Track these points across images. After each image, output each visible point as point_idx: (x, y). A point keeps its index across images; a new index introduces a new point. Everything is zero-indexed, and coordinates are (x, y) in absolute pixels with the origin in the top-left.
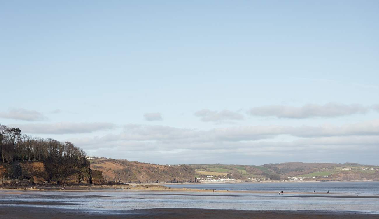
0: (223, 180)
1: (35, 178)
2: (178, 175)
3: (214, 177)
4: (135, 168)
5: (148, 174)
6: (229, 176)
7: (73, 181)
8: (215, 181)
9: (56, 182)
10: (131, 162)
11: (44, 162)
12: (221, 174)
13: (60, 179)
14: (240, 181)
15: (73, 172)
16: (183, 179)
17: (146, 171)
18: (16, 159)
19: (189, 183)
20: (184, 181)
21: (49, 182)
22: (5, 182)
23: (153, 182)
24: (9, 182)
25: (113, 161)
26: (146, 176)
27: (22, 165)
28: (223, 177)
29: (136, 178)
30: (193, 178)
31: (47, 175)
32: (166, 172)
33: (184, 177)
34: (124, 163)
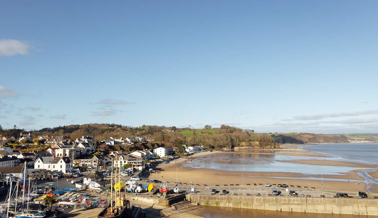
0: (362, 141)
1: (256, 146)
2: (339, 140)
3: (359, 140)
4: (318, 137)
5: (324, 139)
6: (366, 140)
7: (268, 147)
8: (359, 142)
9: (262, 148)
10: (317, 134)
11: (259, 141)
12: (362, 139)
13: (264, 147)
14: (371, 142)
15: (268, 145)
16: (341, 141)
17: (323, 138)
18: (250, 140)
19: (344, 143)
20: (341, 142)
21: (260, 147)
22: (246, 148)
23: (326, 142)
24: (247, 148)
25: (309, 134)
26: (323, 140)
27: (252, 142)
28: (363, 140)
29: (318, 141)
30: (347, 141)
31: (260, 146)
32: (333, 138)
33: (342, 140)
34: (313, 135)
